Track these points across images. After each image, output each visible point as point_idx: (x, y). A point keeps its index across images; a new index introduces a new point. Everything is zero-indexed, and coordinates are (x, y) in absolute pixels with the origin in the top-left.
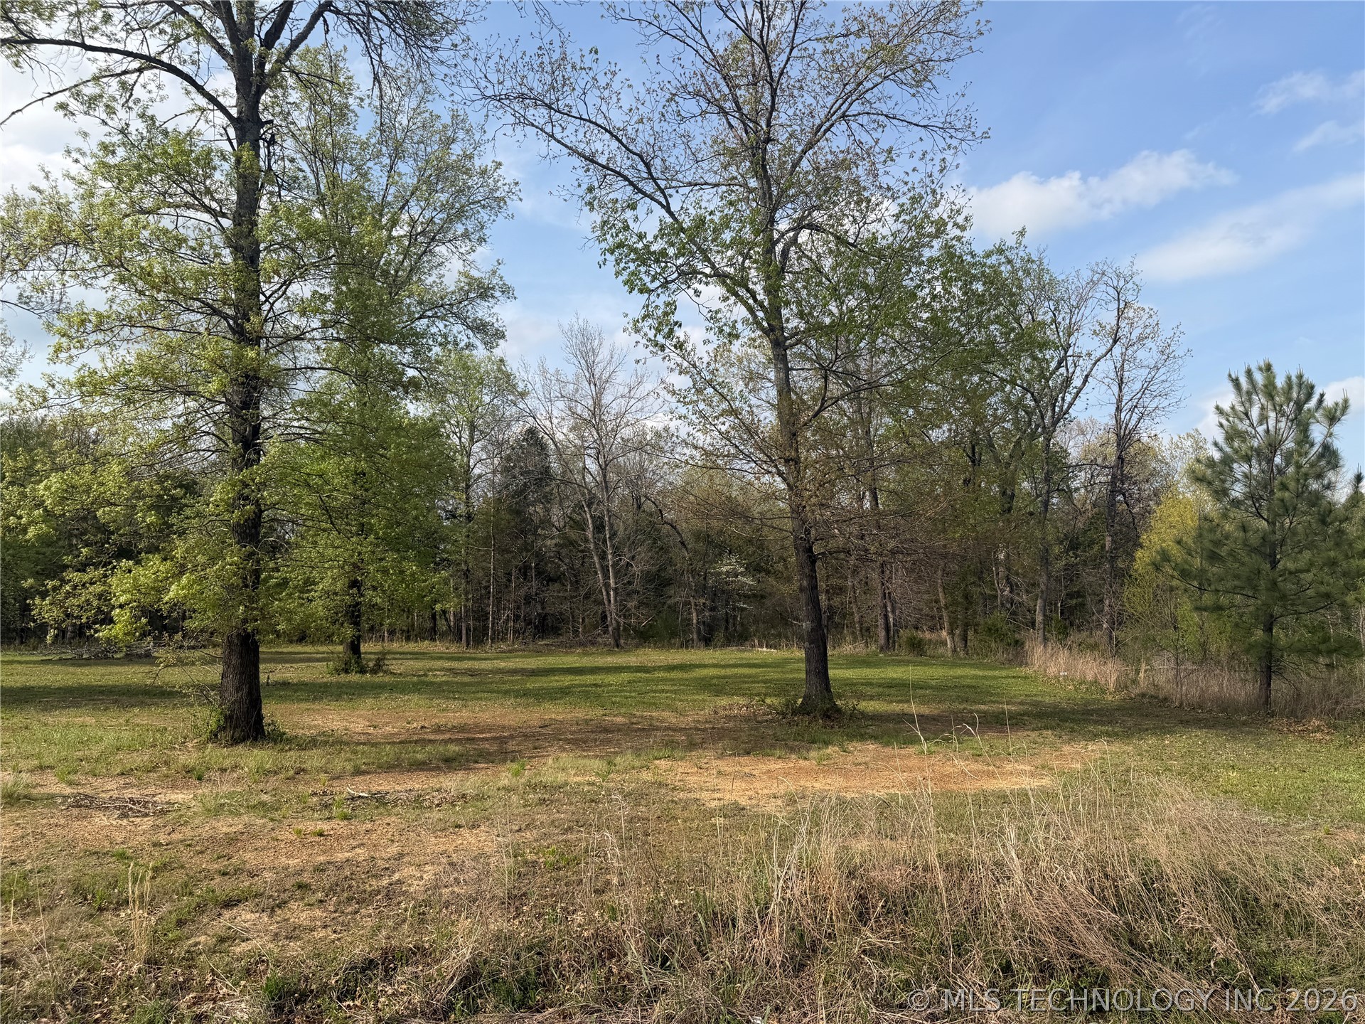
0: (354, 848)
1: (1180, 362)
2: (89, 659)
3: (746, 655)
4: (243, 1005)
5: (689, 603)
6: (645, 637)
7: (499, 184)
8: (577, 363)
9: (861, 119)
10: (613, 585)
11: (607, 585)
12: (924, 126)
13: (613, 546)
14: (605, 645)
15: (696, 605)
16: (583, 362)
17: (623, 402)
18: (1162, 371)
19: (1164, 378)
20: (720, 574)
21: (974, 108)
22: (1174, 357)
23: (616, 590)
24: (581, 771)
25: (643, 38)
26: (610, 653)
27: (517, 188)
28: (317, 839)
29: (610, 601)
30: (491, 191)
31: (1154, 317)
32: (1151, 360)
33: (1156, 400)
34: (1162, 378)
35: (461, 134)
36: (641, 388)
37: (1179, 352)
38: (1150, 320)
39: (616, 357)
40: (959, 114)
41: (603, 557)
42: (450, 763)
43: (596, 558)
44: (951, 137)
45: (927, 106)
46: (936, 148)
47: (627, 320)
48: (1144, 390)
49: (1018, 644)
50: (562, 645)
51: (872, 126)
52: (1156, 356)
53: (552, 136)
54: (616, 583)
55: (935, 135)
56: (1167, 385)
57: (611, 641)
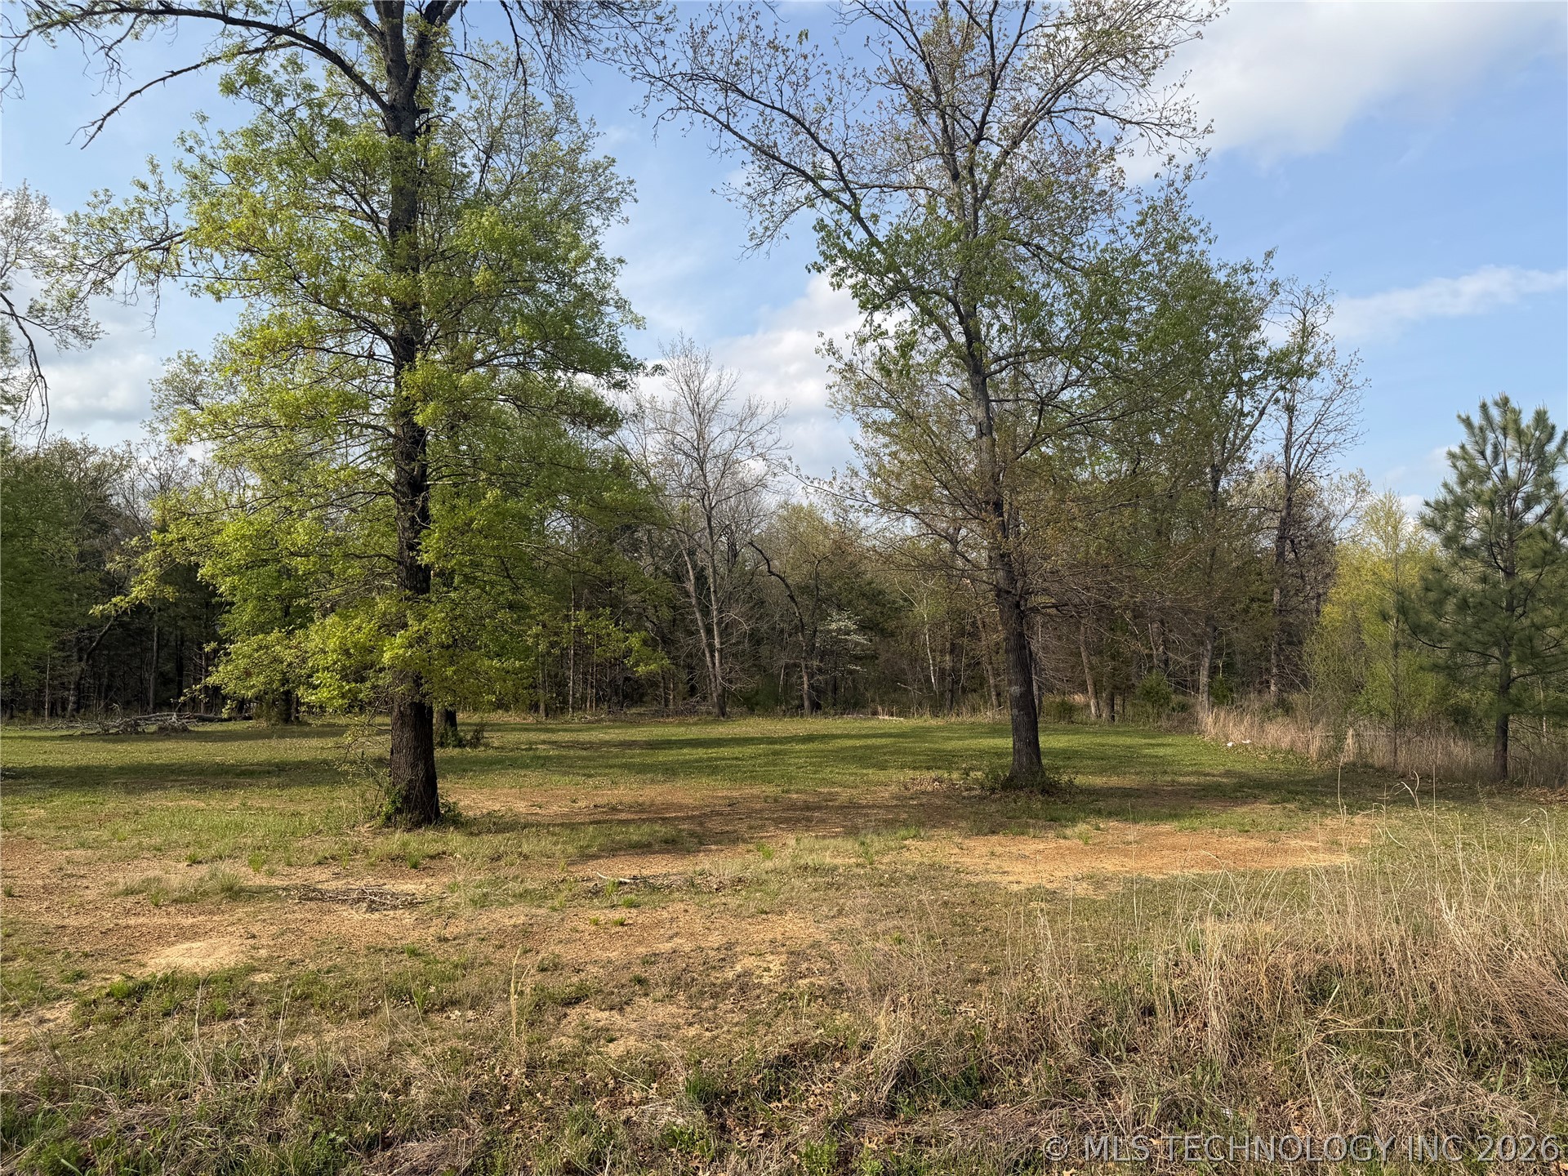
0: (671, 938)
1: (1358, 393)
2: (117, 734)
3: (873, 723)
4: (669, 1109)
5: (799, 666)
6: (752, 704)
7: (613, 183)
8: (678, 388)
9: (1069, 116)
10: (717, 645)
11: (711, 647)
12: (1138, 124)
13: (717, 601)
14: (709, 713)
15: (807, 667)
16: (685, 388)
17: (730, 436)
18: (1337, 403)
19: (1340, 410)
20: (830, 631)
21: (1194, 100)
22: (1351, 388)
23: (721, 651)
24: (837, 852)
25: (838, 17)
26: (716, 721)
27: (632, 188)
28: (619, 929)
29: (714, 664)
30: (602, 191)
31: (1330, 343)
32: (1327, 391)
33: (1332, 435)
34: (1337, 411)
35: (564, 125)
36: (754, 421)
37: (1356, 382)
38: (1325, 347)
39: (724, 382)
40: (1178, 107)
41: (706, 612)
42: (672, 845)
43: (698, 615)
44: (1168, 134)
45: (1142, 101)
46: (1152, 148)
47: (822, 340)
48: (1317, 423)
49: (1184, 708)
50: (656, 714)
51: (1084, 123)
52: (1333, 386)
53: (728, 127)
54: (722, 644)
55: (1150, 133)
56: (1345, 418)
57: (716, 710)
